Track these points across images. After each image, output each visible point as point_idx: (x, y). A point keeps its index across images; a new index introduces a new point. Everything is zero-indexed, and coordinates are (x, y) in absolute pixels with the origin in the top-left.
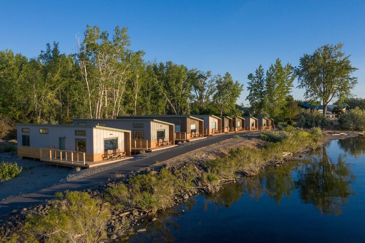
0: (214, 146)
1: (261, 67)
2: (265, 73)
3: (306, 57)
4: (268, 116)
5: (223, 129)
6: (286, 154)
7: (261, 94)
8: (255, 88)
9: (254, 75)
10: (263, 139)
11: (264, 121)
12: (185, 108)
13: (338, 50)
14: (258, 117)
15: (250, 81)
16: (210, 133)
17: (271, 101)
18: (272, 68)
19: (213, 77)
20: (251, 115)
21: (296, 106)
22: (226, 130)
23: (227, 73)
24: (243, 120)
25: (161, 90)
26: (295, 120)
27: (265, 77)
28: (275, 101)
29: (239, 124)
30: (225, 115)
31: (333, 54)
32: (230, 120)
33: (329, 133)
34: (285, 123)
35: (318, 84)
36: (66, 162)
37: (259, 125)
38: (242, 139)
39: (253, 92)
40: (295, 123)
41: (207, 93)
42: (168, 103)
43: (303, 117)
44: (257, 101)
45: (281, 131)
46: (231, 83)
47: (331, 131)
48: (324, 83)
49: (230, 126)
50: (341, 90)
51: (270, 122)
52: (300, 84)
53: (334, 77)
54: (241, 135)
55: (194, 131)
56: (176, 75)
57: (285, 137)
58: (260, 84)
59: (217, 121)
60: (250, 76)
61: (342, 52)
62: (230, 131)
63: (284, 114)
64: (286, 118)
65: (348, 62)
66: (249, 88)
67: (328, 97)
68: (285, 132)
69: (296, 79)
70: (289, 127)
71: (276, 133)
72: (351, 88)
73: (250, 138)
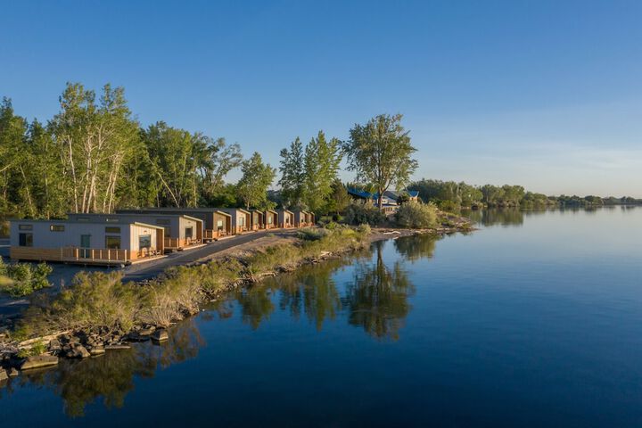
0: (248, 245)
1: (298, 139)
2: (304, 149)
3: (358, 128)
4: (308, 208)
5: (252, 225)
6: (324, 253)
7: (299, 178)
8: (291, 169)
9: (289, 151)
10: (301, 237)
11: (302, 216)
12: (189, 195)
13: (397, 122)
14: (294, 209)
15: (284, 159)
16: (237, 232)
17: (312, 187)
18: (312, 143)
19: (227, 147)
20: (284, 207)
21: (345, 194)
22: (255, 228)
23: (256, 154)
24: (275, 215)
25: (155, 167)
26: (342, 214)
27: (303, 154)
28: (316, 188)
29: (270, 219)
30: (253, 208)
31: (390, 128)
32: (259, 214)
33: (380, 231)
34: (330, 218)
35: (373, 165)
36: (101, 260)
37: (296, 221)
38: (276, 238)
39: (287, 175)
40: (341, 218)
41: (218, 171)
42: (164, 187)
43: (351, 210)
44: (292, 187)
45: (320, 229)
46: (261, 167)
47: (383, 229)
48: (379, 165)
49: (260, 223)
50: (399, 175)
51: (310, 216)
52: (349, 165)
53: (390, 158)
54: (276, 233)
55: (221, 228)
56: (177, 146)
57: (325, 235)
58: (297, 163)
59: (244, 216)
60: (284, 153)
61: (401, 126)
62: (260, 228)
63: (328, 206)
64: (331, 210)
65: (408, 139)
66: (282, 169)
67: (385, 183)
68: (325, 229)
69: (345, 158)
70: (332, 224)
71: (315, 231)
72: (411, 173)
73: (285, 236)
